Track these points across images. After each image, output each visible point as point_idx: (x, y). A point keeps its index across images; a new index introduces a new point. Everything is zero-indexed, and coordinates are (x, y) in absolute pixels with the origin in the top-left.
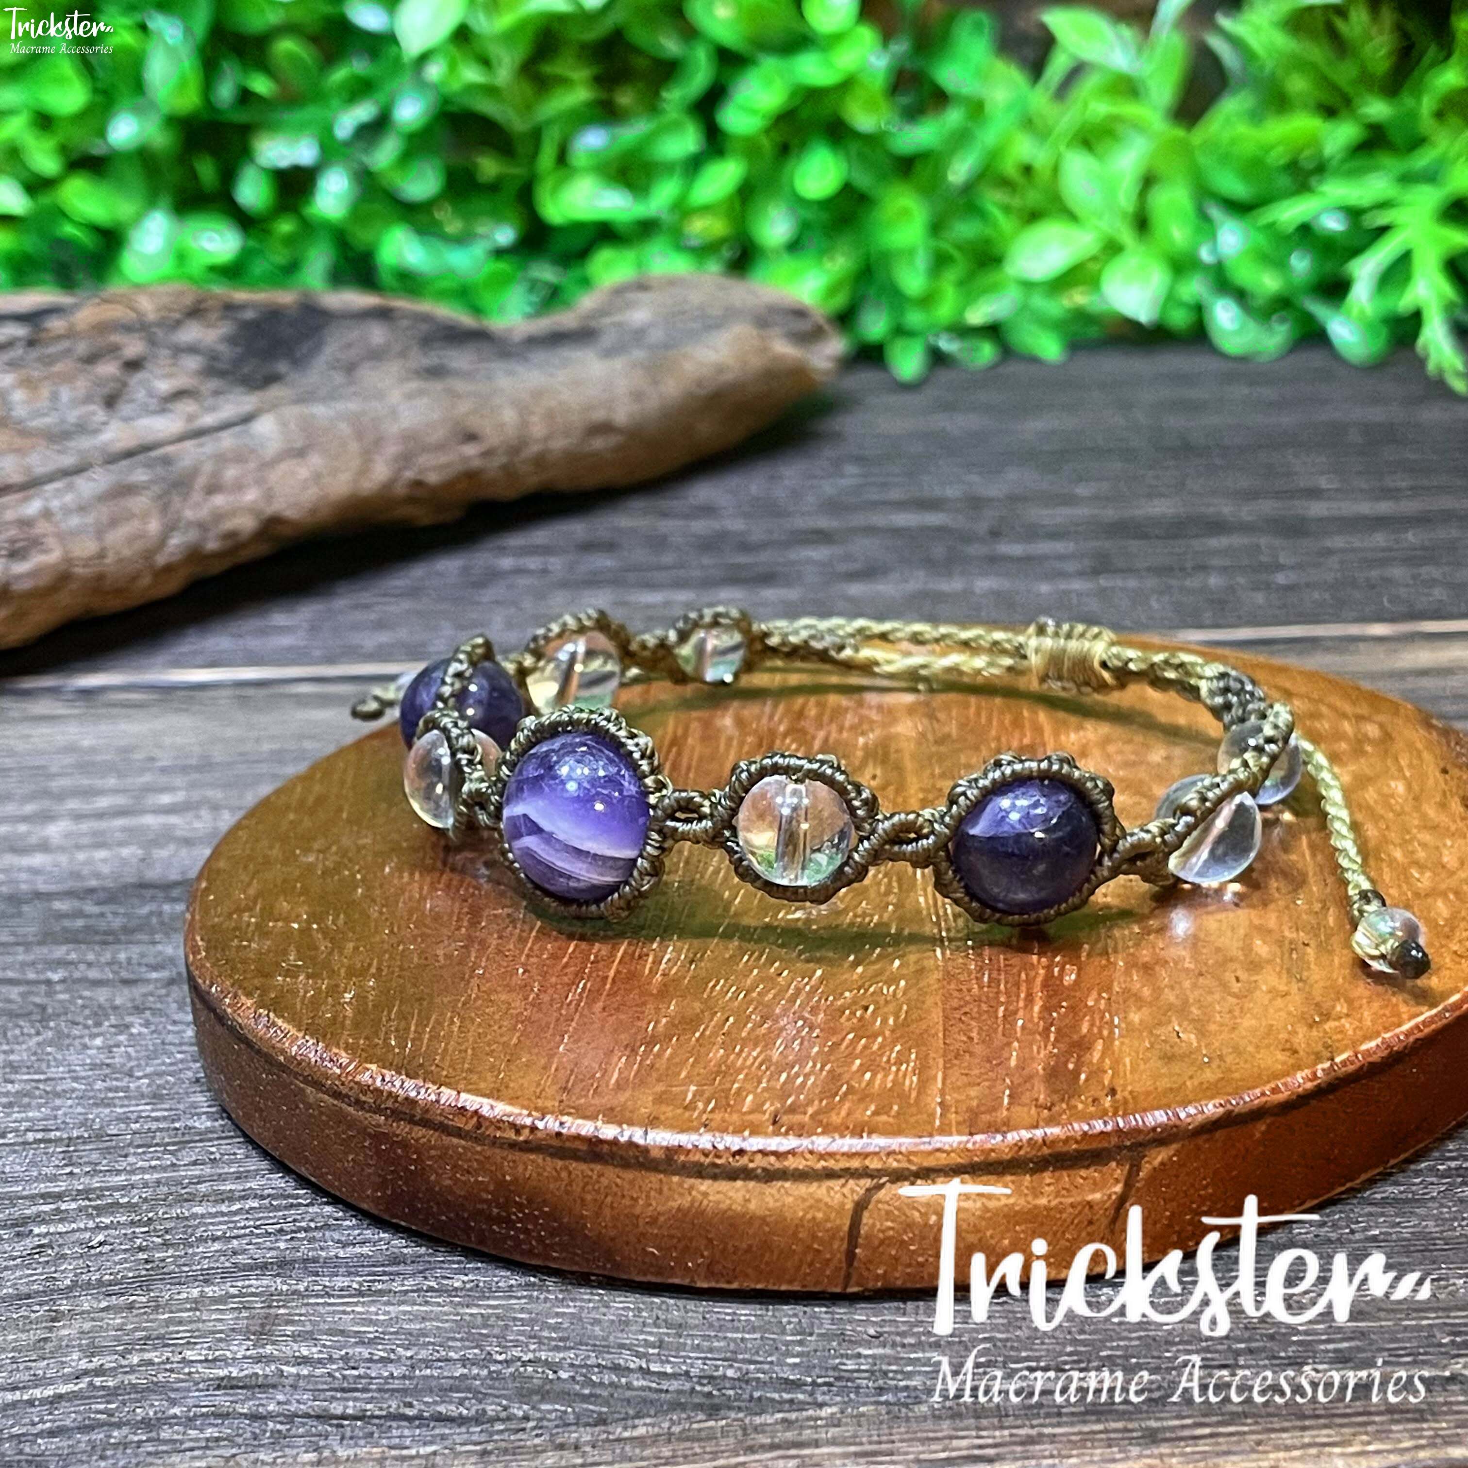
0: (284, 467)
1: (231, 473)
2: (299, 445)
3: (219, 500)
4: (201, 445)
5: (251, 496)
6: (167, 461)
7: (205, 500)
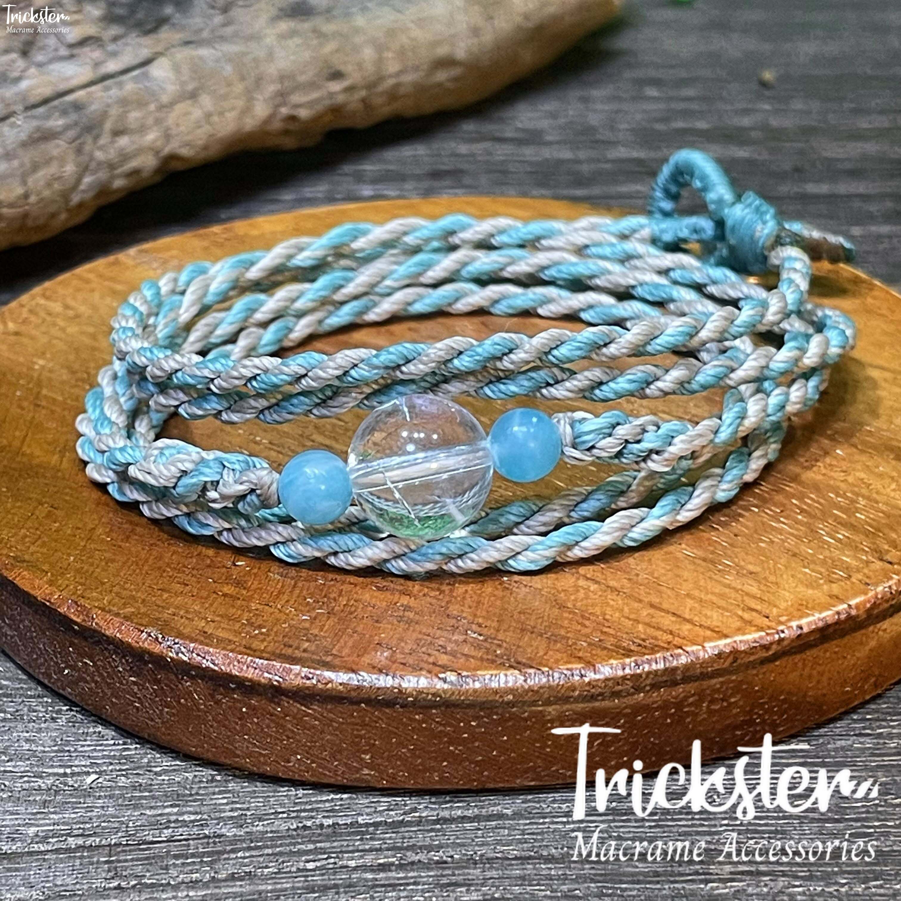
0: (180, 108)
1: (134, 116)
2: (190, 87)
3: (123, 141)
4: (107, 89)
5: (151, 137)
6: (78, 107)
7: (113, 142)
